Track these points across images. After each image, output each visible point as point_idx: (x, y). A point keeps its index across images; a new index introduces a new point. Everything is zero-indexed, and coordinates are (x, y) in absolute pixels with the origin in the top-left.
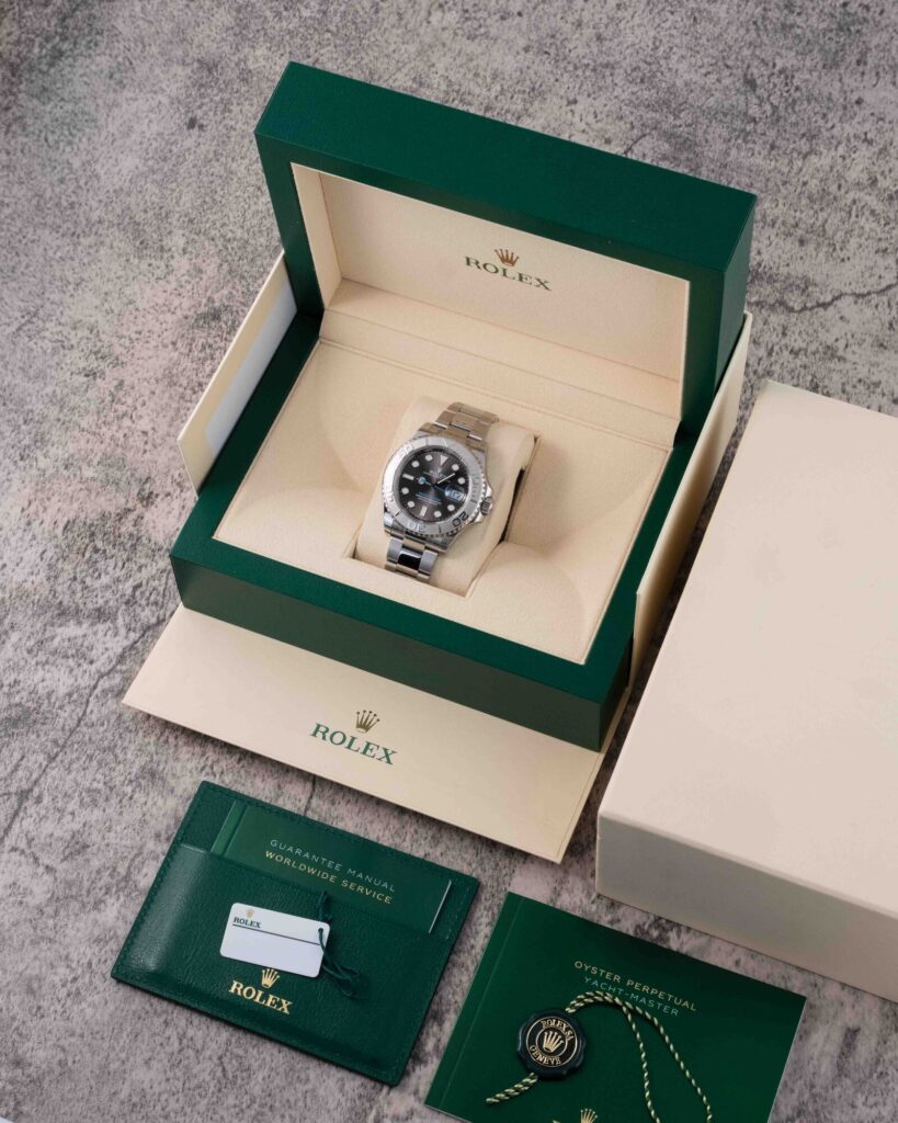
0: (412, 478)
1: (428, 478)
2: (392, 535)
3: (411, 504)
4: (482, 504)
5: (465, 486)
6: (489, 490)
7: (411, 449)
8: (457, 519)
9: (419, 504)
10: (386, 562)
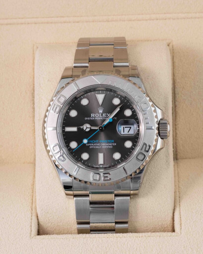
0: (74, 129)
1: (93, 123)
2: (75, 196)
3: (85, 156)
4: (158, 129)
5: (134, 116)
6: (159, 111)
7: (62, 100)
8: (140, 153)
9: (93, 153)
10: (76, 226)
